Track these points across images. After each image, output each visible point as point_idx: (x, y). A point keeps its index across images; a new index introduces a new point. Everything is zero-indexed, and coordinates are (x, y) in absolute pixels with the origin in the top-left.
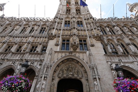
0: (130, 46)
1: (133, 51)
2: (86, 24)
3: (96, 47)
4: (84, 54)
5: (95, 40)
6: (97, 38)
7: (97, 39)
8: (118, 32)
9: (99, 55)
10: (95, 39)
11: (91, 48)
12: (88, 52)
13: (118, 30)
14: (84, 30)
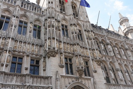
0: (119, 73)
1: (121, 78)
2: (87, 39)
3: (98, 74)
4: (89, 81)
5: (96, 64)
6: (98, 62)
7: (98, 64)
8: (111, 52)
9: (101, 83)
10: (97, 62)
11: (94, 74)
12: (92, 79)
13: (111, 51)
14: (86, 48)
